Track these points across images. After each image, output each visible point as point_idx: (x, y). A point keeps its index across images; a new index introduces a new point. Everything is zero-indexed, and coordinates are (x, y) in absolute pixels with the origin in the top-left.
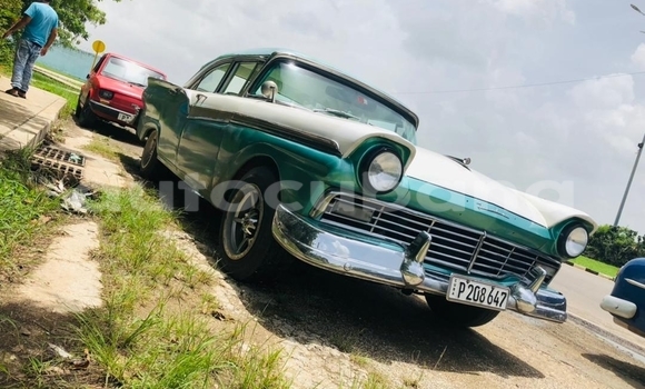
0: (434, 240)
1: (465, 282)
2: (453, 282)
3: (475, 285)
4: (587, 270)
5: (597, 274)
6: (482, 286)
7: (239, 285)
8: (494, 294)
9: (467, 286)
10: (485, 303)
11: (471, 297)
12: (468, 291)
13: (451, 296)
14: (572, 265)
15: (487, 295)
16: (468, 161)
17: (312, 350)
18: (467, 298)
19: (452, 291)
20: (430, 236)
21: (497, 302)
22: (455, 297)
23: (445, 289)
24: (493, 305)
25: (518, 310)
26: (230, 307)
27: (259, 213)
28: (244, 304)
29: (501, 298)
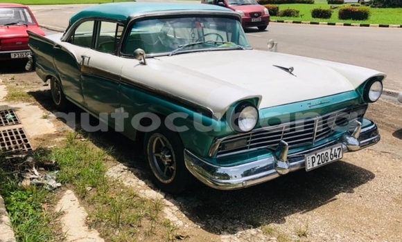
0: (289, 144)
1: (314, 155)
2: (308, 159)
3: (320, 154)
4: (380, 26)
5: (388, 26)
6: (324, 152)
7: (175, 199)
8: (333, 153)
9: (316, 157)
10: (330, 160)
11: (320, 162)
12: (317, 160)
13: (309, 168)
14: (368, 26)
15: (329, 156)
16: (292, 69)
17: (240, 237)
18: (318, 164)
19: (308, 165)
20: (286, 143)
21: (336, 156)
22: (311, 167)
23: (304, 164)
24: (335, 159)
25: (349, 151)
26: (180, 223)
27: (170, 150)
28: (186, 215)
29: (337, 152)
